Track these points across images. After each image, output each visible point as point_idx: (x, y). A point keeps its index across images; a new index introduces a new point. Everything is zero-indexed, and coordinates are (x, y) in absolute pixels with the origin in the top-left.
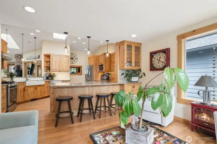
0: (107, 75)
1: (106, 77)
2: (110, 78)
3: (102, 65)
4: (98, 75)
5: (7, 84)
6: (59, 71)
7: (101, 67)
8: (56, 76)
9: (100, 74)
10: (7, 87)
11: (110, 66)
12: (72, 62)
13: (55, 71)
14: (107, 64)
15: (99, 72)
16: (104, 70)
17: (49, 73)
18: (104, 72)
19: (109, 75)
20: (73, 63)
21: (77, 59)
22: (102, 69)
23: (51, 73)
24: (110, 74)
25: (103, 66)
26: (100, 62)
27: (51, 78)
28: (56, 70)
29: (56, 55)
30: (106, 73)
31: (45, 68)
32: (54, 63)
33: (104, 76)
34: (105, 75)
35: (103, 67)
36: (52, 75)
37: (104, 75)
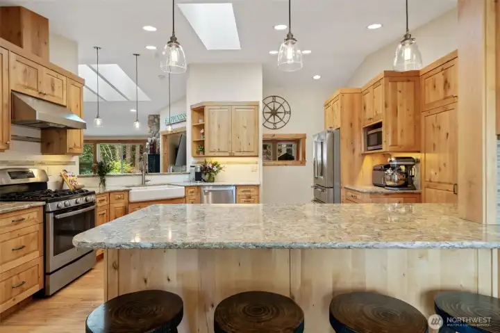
0: (403, 168)
1: (396, 177)
2: (416, 181)
3: (379, 125)
4: (360, 168)
5: (44, 203)
6: (228, 155)
7: (374, 134)
8: (221, 169)
9: (369, 163)
10: (45, 213)
11: (417, 126)
12: (275, 124)
13: (217, 154)
14: (403, 119)
15: (364, 155)
16: (386, 147)
17: (202, 160)
18: (386, 155)
19: (409, 167)
20: (278, 126)
21: (290, 113)
22: (379, 142)
23: (208, 160)
24: (417, 161)
25: (383, 129)
26: (369, 113)
27: (207, 176)
28: (219, 151)
29: (222, 105)
30: (398, 158)
31: (195, 144)
32: (215, 129)
33: (389, 171)
34: (393, 169)
35: (380, 134)
36: (211, 166)
37: (387, 166)
